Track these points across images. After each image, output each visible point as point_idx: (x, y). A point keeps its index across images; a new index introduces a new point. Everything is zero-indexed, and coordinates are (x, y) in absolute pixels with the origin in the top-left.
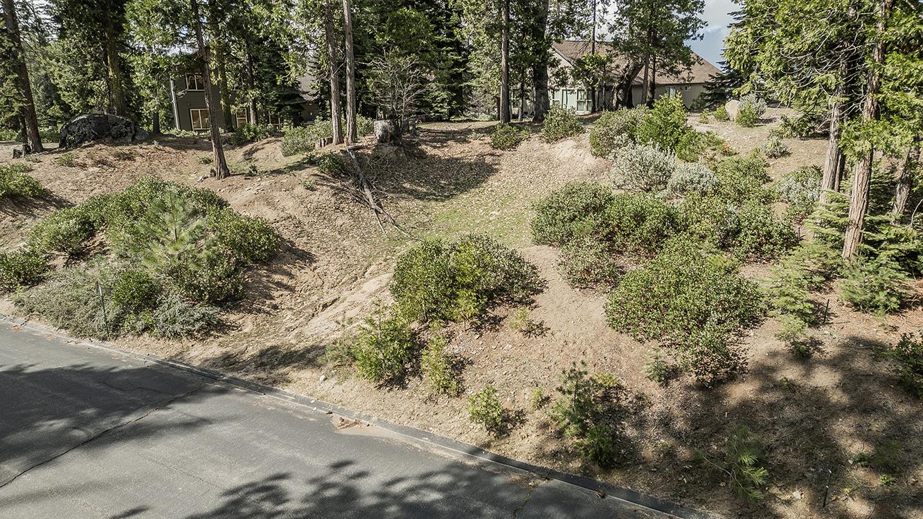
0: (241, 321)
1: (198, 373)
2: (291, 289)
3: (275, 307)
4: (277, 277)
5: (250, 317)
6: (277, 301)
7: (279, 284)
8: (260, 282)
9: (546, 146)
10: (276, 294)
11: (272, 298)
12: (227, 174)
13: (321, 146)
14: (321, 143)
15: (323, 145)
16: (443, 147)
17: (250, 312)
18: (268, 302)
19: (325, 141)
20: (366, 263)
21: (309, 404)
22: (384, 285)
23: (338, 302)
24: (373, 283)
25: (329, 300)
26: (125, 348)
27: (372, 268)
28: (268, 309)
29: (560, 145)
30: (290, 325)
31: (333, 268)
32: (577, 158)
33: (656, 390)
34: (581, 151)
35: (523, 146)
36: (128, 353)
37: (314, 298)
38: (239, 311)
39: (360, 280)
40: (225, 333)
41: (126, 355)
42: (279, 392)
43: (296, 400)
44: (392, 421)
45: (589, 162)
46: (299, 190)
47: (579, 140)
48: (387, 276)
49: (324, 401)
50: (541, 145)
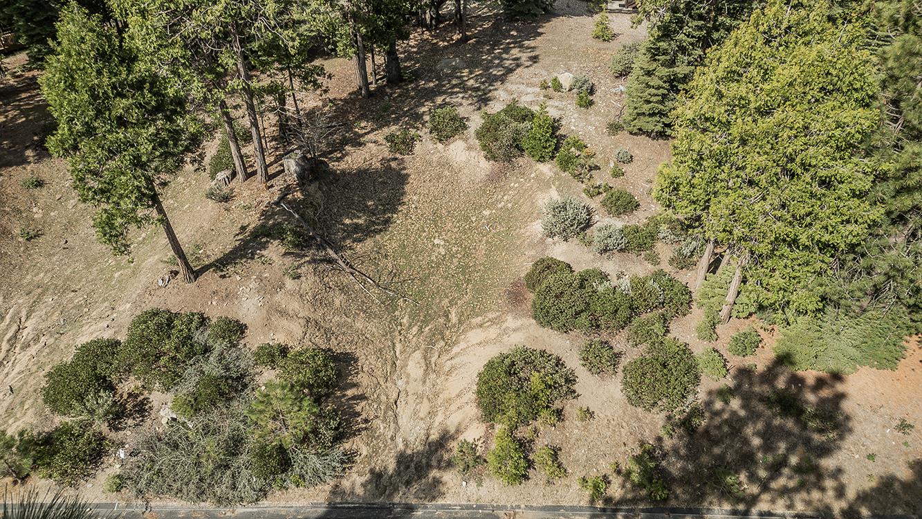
0: (354, 446)
1: (367, 508)
2: (362, 397)
3: (366, 421)
4: (350, 393)
5: (357, 439)
6: (364, 416)
7: (354, 398)
8: (342, 405)
9: (440, 146)
10: (358, 409)
11: (359, 414)
12: (195, 274)
13: (226, 184)
14: (225, 182)
15: (227, 182)
16: (344, 156)
17: (355, 435)
18: (359, 419)
19: (228, 179)
20: (390, 343)
21: (474, 509)
22: (425, 367)
23: (403, 395)
24: (414, 367)
25: (395, 396)
26: (283, 503)
27: (398, 347)
28: (364, 426)
29: (452, 146)
30: (390, 434)
31: (372, 359)
32: (472, 162)
33: (668, 443)
34: (473, 154)
35: (418, 147)
36: (292, 507)
37: (383, 398)
38: (348, 439)
39: (398, 363)
40: (353, 462)
41: (292, 509)
42: (445, 505)
43: (463, 507)
44: (535, 505)
45: (485, 166)
46: (290, 284)
47: (466, 140)
48: (418, 355)
49: (482, 503)
50: (435, 146)
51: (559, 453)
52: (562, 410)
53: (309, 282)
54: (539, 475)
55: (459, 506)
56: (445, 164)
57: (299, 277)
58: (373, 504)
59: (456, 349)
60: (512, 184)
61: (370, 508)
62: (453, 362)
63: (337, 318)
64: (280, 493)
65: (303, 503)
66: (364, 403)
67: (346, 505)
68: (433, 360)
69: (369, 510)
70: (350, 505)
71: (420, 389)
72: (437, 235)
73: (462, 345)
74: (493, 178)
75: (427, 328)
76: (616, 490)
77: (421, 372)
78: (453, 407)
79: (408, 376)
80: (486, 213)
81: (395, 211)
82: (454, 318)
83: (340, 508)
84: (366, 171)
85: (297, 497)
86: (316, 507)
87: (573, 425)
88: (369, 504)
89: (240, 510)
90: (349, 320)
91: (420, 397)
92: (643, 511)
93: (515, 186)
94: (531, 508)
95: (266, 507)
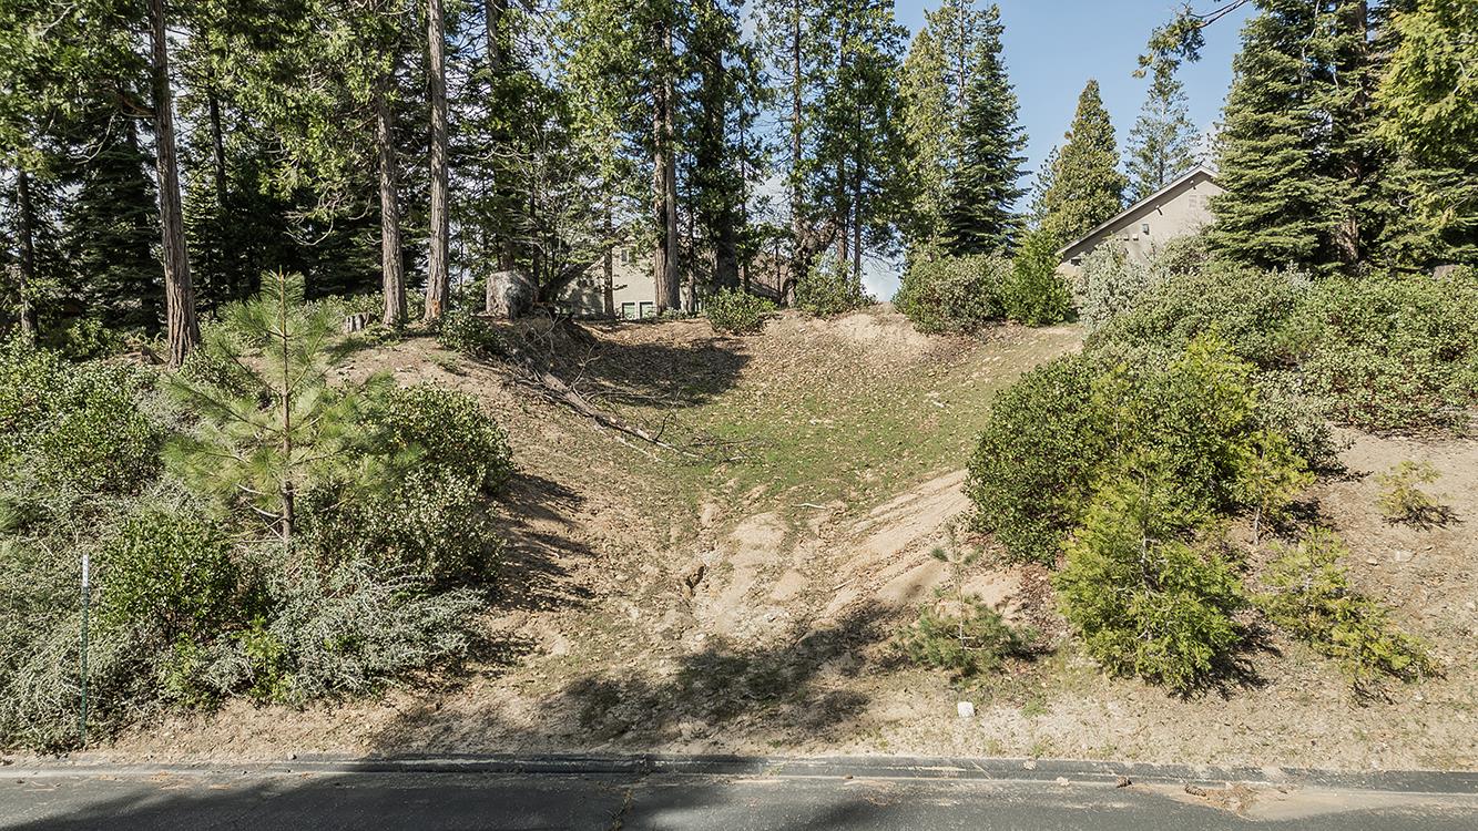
0: (526, 631)
1: (532, 769)
2: (581, 550)
3: (583, 591)
4: (540, 525)
6: (577, 579)
7: (552, 540)
9: (818, 323)
10: (561, 562)
11: (561, 572)
13: (355, 329)
14: (354, 325)
16: (618, 330)
17: (533, 605)
18: (560, 581)
21: (1028, 774)
22: (787, 530)
23: (715, 573)
24: (756, 531)
25: (688, 571)
26: (174, 755)
27: (708, 510)
28: (573, 598)
29: (844, 322)
30: (661, 627)
32: (891, 338)
34: (891, 329)
35: (772, 327)
36: (205, 767)
37: (649, 569)
39: (704, 532)
40: (509, 664)
42: (888, 762)
43: (969, 770)
45: (916, 342)
47: (874, 314)
48: (767, 517)
49: (1062, 758)
50: (808, 324)
52: (1312, 506)
53: (486, 389)
56: (837, 344)
57: (462, 374)
58: (560, 758)
59: (881, 507)
60: (988, 359)
61: (543, 770)
65: (262, 753)
66: (581, 560)
67: (440, 762)
68: (813, 522)
69: (541, 774)
70: (459, 761)
71: (774, 559)
73: (902, 499)
74: (939, 357)
77: (773, 537)
79: (735, 543)
81: (717, 392)
83: (414, 769)
85: (245, 733)
86: (309, 767)
87: (1384, 541)
88: (544, 759)
91: (771, 571)
93: (995, 359)
94: (1316, 777)
95: (91, 768)
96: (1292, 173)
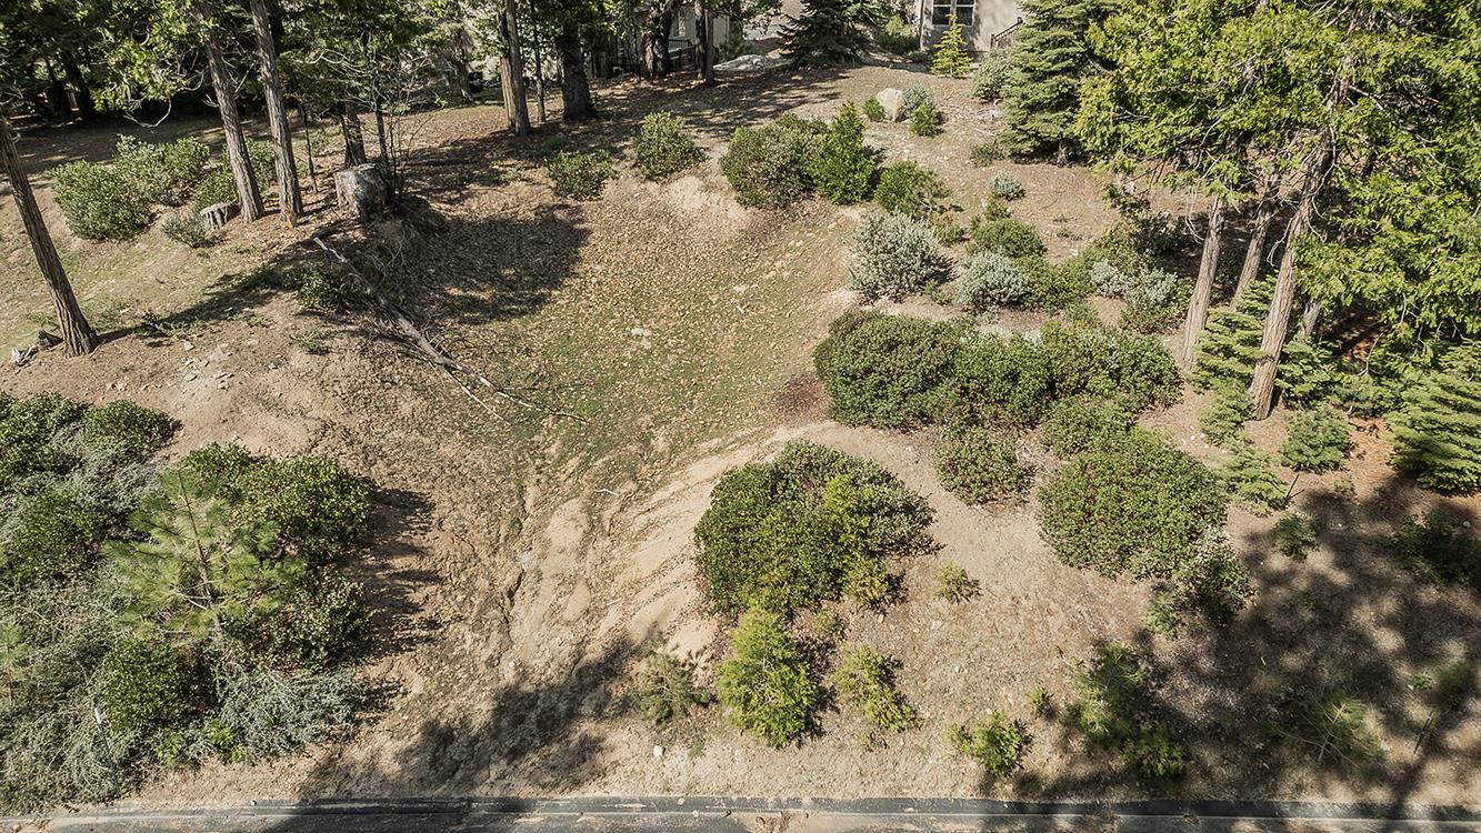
0: (393, 674)
1: (400, 811)
2: (430, 577)
3: (432, 624)
4: (399, 563)
5: (402, 660)
6: (428, 612)
7: (408, 575)
8: (376, 583)
9: (652, 186)
10: (416, 597)
11: (416, 609)
12: (95, 342)
13: (216, 223)
14: (215, 220)
15: (219, 221)
16: (464, 198)
17: (398, 649)
18: (415, 619)
19: (222, 215)
20: (512, 486)
21: (678, 808)
22: (586, 527)
23: (529, 581)
24: (564, 527)
25: (510, 580)
26: (179, 803)
27: (532, 494)
28: (424, 633)
29: (675, 186)
30: (486, 654)
31: (468, 512)
32: (714, 210)
33: (1166, 647)
34: (716, 197)
35: (609, 188)
36: (201, 812)
37: (482, 583)
38: (379, 656)
39: (526, 523)
40: (384, 708)
41: (200, 818)
42: (604, 801)
43: (648, 806)
44: (837, 797)
45: (736, 215)
46: (299, 358)
47: (703, 176)
48: (574, 506)
49: (700, 795)
50: (643, 186)
51: (896, 672)
52: (899, 579)
53: (347, 365)
54: (846, 725)
55: (642, 801)
56: (664, 214)
57: (325, 352)
58: (417, 801)
59: (659, 495)
60: (792, 243)
61: (406, 811)
62: (652, 516)
63: (398, 434)
64: (178, 777)
65: (233, 801)
66: (431, 589)
67: (346, 806)
68: (607, 515)
69: (405, 816)
70: (356, 805)
71: (571, 566)
72: (638, 322)
73: (675, 486)
74: (753, 236)
75: (600, 461)
76: (1046, 758)
77: (575, 536)
78: (643, 596)
79: (547, 543)
80: (741, 289)
81: (556, 284)
82: (660, 443)
83: (330, 812)
84: (504, 223)
85: (221, 786)
86: (265, 812)
87: (930, 612)
88: (407, 801)
89: (61, 818)
90: (427, 441)
91: (568, 582)
92: (1122, 807)
93: (798, 244)
94: (829, 805)
95: (131, 814)
96: (1064, 71)
